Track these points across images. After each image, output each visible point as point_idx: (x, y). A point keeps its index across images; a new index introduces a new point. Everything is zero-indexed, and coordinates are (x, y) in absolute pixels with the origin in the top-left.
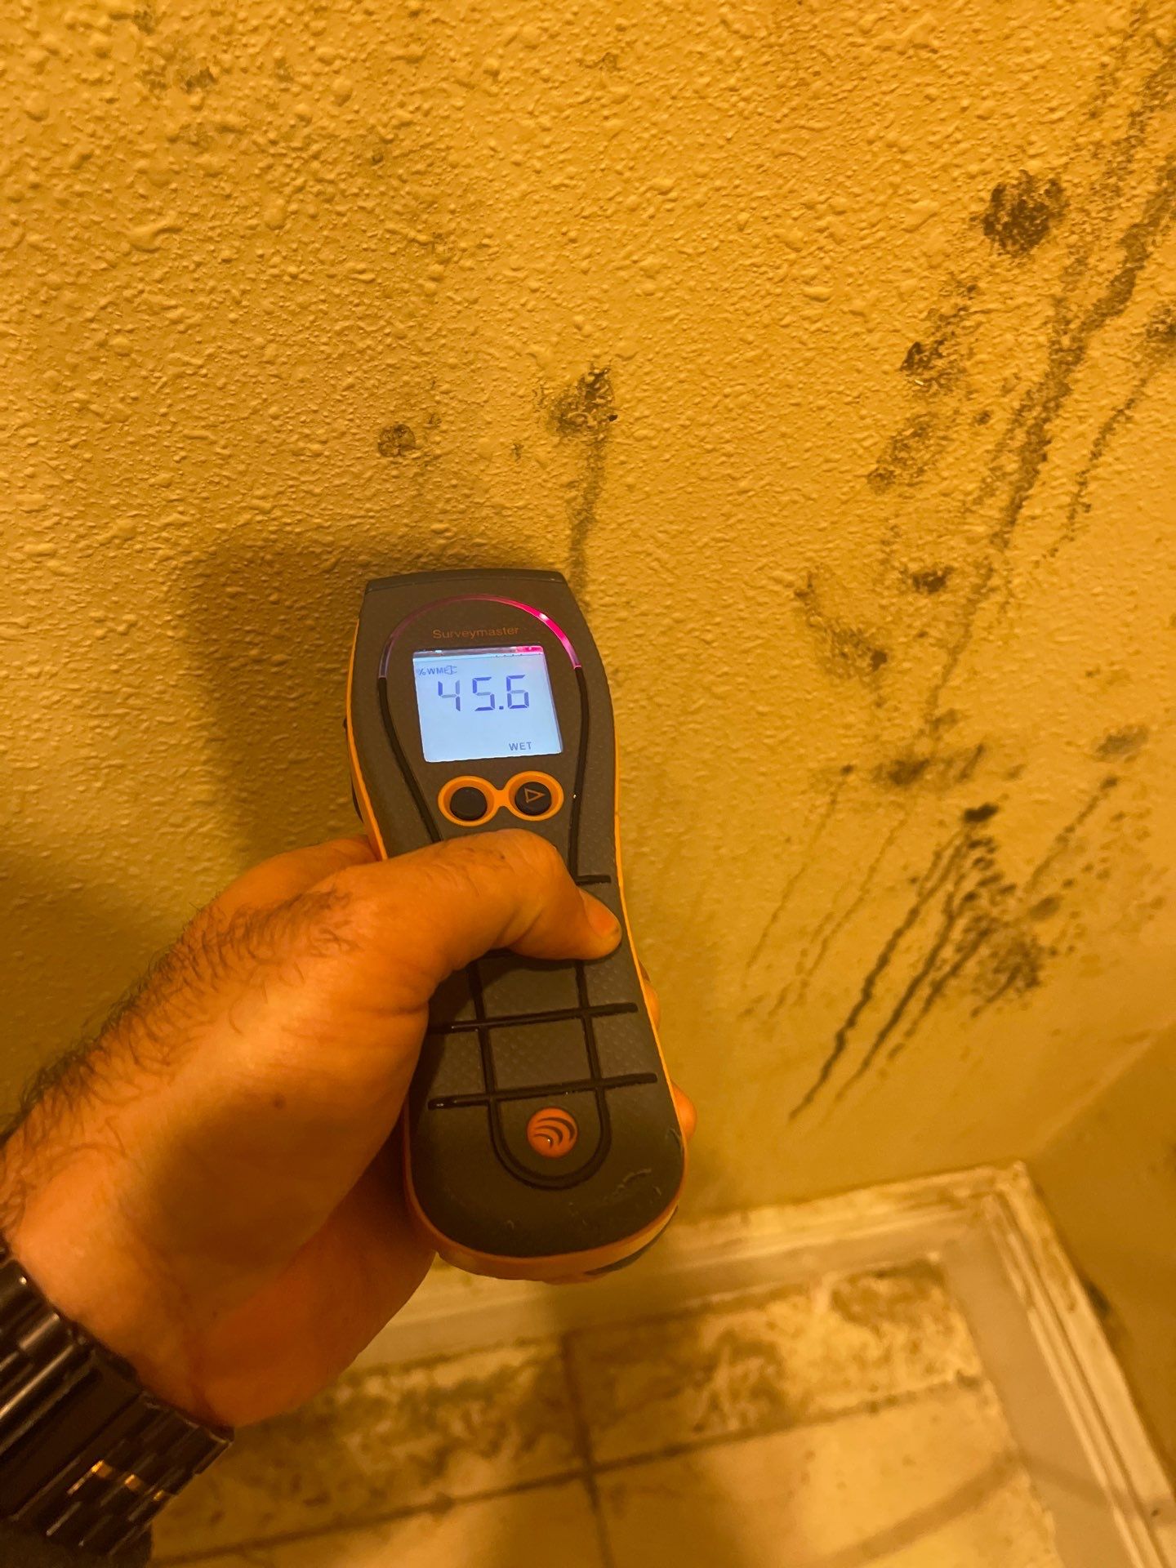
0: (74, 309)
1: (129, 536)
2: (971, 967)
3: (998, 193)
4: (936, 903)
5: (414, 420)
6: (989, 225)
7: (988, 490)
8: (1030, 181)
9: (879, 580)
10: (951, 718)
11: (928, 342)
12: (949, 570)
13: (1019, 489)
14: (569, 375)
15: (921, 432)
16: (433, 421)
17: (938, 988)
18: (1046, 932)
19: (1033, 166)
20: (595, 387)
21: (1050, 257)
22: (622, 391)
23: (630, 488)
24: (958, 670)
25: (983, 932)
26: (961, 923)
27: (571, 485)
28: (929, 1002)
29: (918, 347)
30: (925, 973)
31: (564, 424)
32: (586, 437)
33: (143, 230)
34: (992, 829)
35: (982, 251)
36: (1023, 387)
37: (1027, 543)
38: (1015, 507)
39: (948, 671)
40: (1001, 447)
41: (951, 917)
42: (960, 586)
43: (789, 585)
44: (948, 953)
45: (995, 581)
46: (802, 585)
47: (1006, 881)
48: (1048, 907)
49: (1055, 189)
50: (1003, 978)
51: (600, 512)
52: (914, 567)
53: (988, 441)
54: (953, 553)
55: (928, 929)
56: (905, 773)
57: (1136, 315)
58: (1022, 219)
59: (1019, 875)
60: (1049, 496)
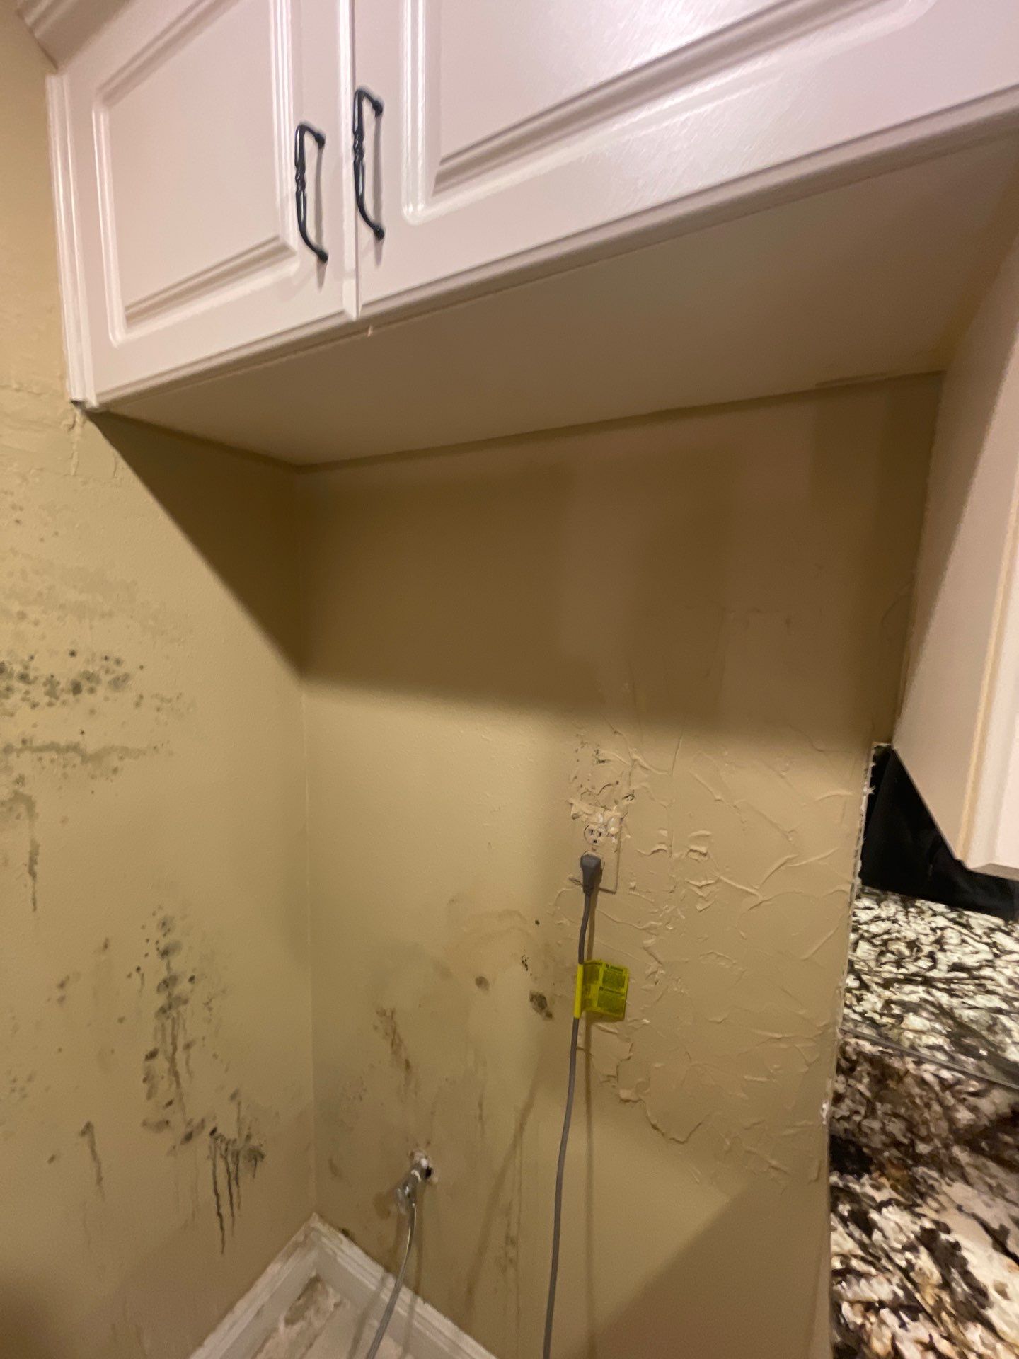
2: (241, 1165)
3: (146, 1056)
4: (218, 1158)
6: (147, 1059)
7: (171, 1084)
9: (158, 1112)
10: (191, 1120)
11: (146, 1077)
12: (172, 1099)
13: (177, 1080)
14: (82, 1127)
15: (152, 1087)
16: (59, 1151)
17: (237, 1178)
18: (254, 1142)
19: (150, 1050)
20: (88, 1125)
21: (160, 1055)
22: (93, 1121)
23: (100, 1134)
24: (186, 1112)
25: (236, 1155)
26: (229, 1159)
27: (88, 1142)
28: (237, 1184)
30: (229, 1176)
31: (84, 1134)
32: (88, 1133)
34: (219, 1131)
35: (148, 1063)
36: (167, 1069)
37: (185, 1084)
38: (178, 1082)
39: (184, 1113)
40: (169, 1078)
41: (225, 1159)
42: (176, 1100)
43: (140, 1126)
44: (231, 1168)
45: (183, 1094)
46: (143, 1124)
47: (232, 1139)
48: (249, 1137)
49: (155, 1049)
50: (253, 1161)
51: (95, 1142)
52: (165, 1104)
53: (166, 1079)
54: (171, 1097)
55: (221, 1166)
56: (188, 1137)
57: (180, 1048)
58: (152, 1055)
59: (234, 1136)
60: (183, 1076)
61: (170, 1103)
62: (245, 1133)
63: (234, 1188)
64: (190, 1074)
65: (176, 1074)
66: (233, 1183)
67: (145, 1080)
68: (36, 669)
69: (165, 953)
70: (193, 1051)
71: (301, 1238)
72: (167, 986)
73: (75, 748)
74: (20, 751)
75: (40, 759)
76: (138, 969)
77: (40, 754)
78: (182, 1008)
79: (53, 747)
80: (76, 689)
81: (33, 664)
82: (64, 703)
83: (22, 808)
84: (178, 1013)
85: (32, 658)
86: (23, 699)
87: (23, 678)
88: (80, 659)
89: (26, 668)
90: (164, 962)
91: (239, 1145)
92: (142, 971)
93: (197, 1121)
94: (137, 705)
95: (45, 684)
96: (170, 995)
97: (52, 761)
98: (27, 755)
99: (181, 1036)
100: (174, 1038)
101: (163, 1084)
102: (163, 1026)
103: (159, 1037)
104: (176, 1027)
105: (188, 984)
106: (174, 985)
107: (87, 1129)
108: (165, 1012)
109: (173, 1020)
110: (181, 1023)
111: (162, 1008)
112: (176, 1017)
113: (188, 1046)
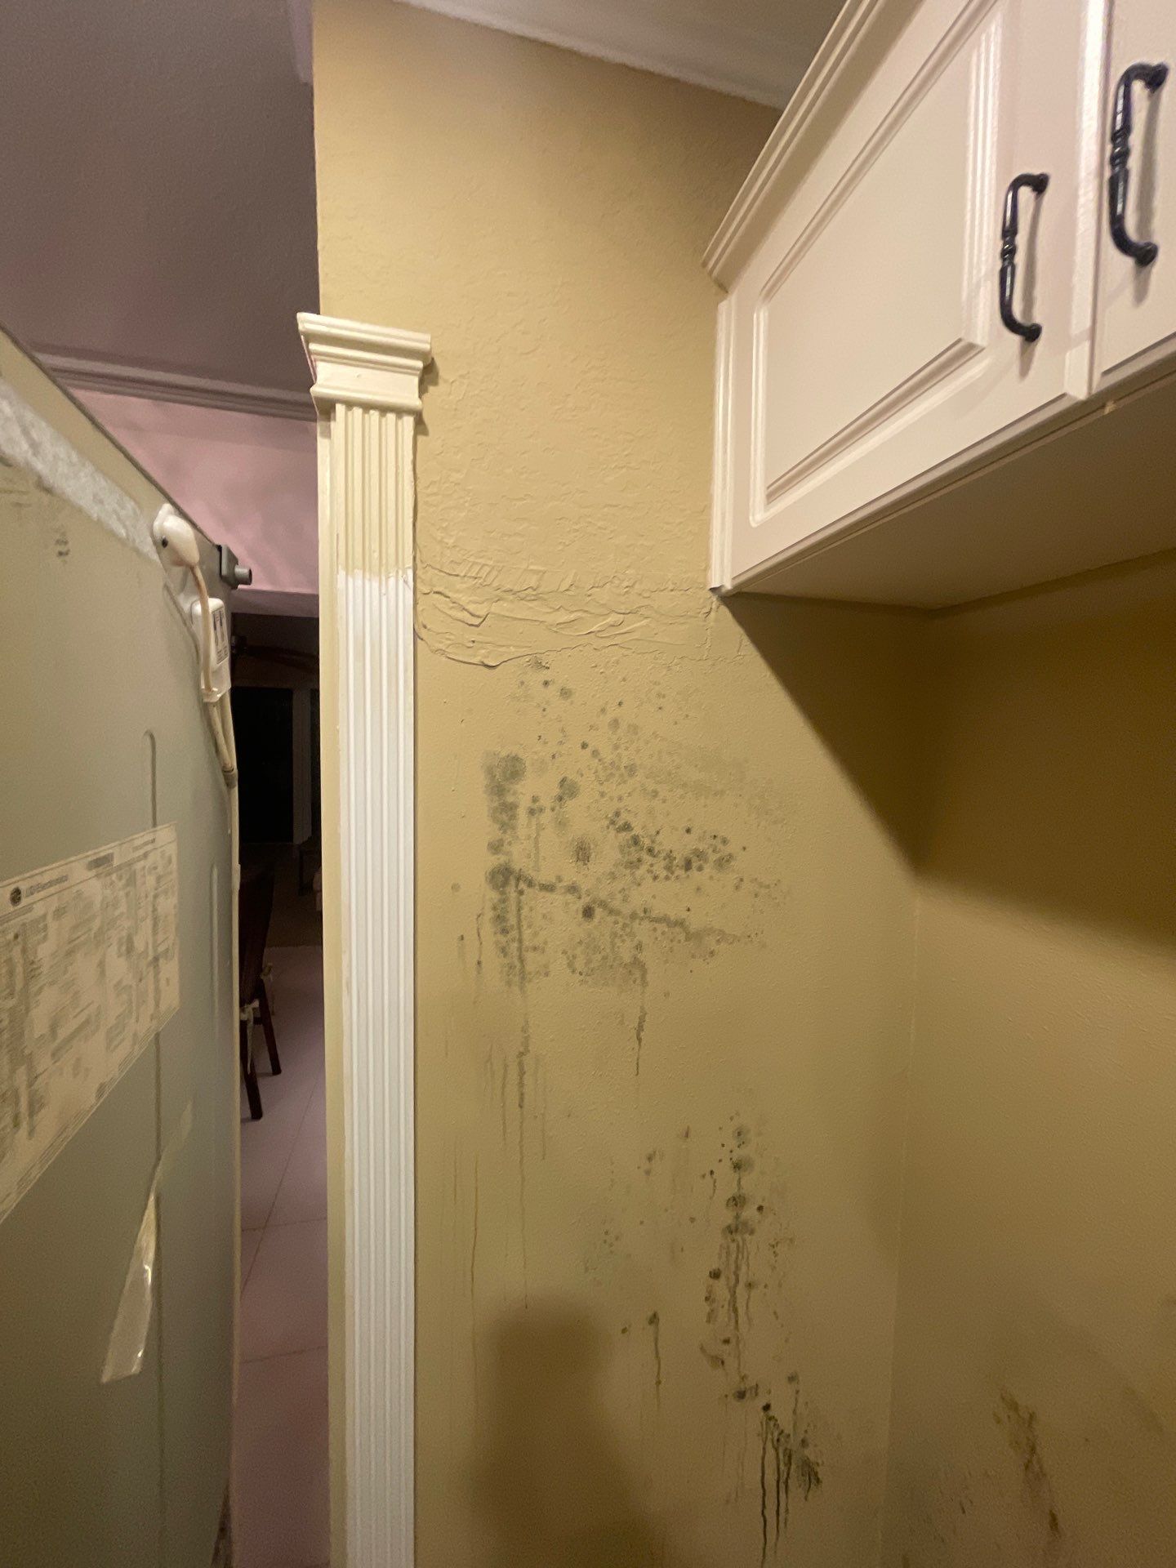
2: (793, 1473)
3: (710, 1272)
4: (769, 1445)
5: (627, 1326)
6: (711, 1277)
7: (730, 1320)
8: (714, 1270)
9: (716, 1343)
10: (745, 1377)
11: (708, 1296)
12: (729, 1338)
13: (736, 1318)
14: (650, 1314)
15: (712, 1311)
16: (630, 1326)
17: (786, 1483)
18: (809, 1452)
19: (714, 1267)
20: (655, 1315)
21: (723, 1279)
22: (660, 1314)
23: (664, 1332)
24: (741, 1363)
25: (789, 1457)
26: (781, 1453)
27: (653, 1333)
28: (787, 1494)
29: (706, 1297)
30: (779, 1476)
31: (651, 1322)
32: (654, 1324)
34: (771, 1413)
35: (711, 1281)
36: (727, 1300)
37: (743, 1328)
38: (737, 1322)
39: (739, 1362)
40: (729, 1310)
41: (776, 1450)
42: (733, 1341)
43: (698, 1348)
44: (782, 1467)
45: (740, 1339)
46: (701, 1348)
47: (786, 1432)
49: (719, 1270)
50: (807, 1478)
51: (659, 1338)
52: (722, 1339)
53: (725, 1311)
54: (728, 1335)
55: (770, 1456)
56: (741, 1395)
57: (742, 1284)
58: (715, 1275)
59: (788, 1429)
60: (742, 1318)
61: (727, 1341)
62: (801, 1434)
63: (783, 1495)
64: (750, 1320)
65: (735, 1310)
66: (782, 1486)
67: (707, 1299)
68: (661, 844)
69: (737, 1166)
70: (754, 1294)
73: (680, 923)
74: (642, 919)
75: (655, 930)
76: (712, 1172)
77: (656, 925)
78: (747, 1236)
79: (664, 919)
80: (688, 865)
81: (659, 838)
82: (677, 878)
83: (637, 974)
84: (744, 1241)
85: (658, 833)
86: (649, 871)
87: (650, 851)
88: (694, 835)
89: (653, 842)
90: (737, 1176)
91: (794, 1444)
92: (714, 1176)
93: (751, 1382)
94: (737, 888)
95: (665, 859)
96: (737, 1217)
97: (663, 933)
98: (646, 925)
99: (744, 1268)
100: (737, 1268)
101: (723, 1314)
102: (728, 1247)
103: (724, 1258)
104: (740, 1257)
105: (756, 1213)
106: (742, 1206)
107: (654, 1319)
108: (731, 1232)
109: (738, 1246)
110: (745, 1254)
111: (729, 1227)
112: (741, 1244)
113: (750, 1285)
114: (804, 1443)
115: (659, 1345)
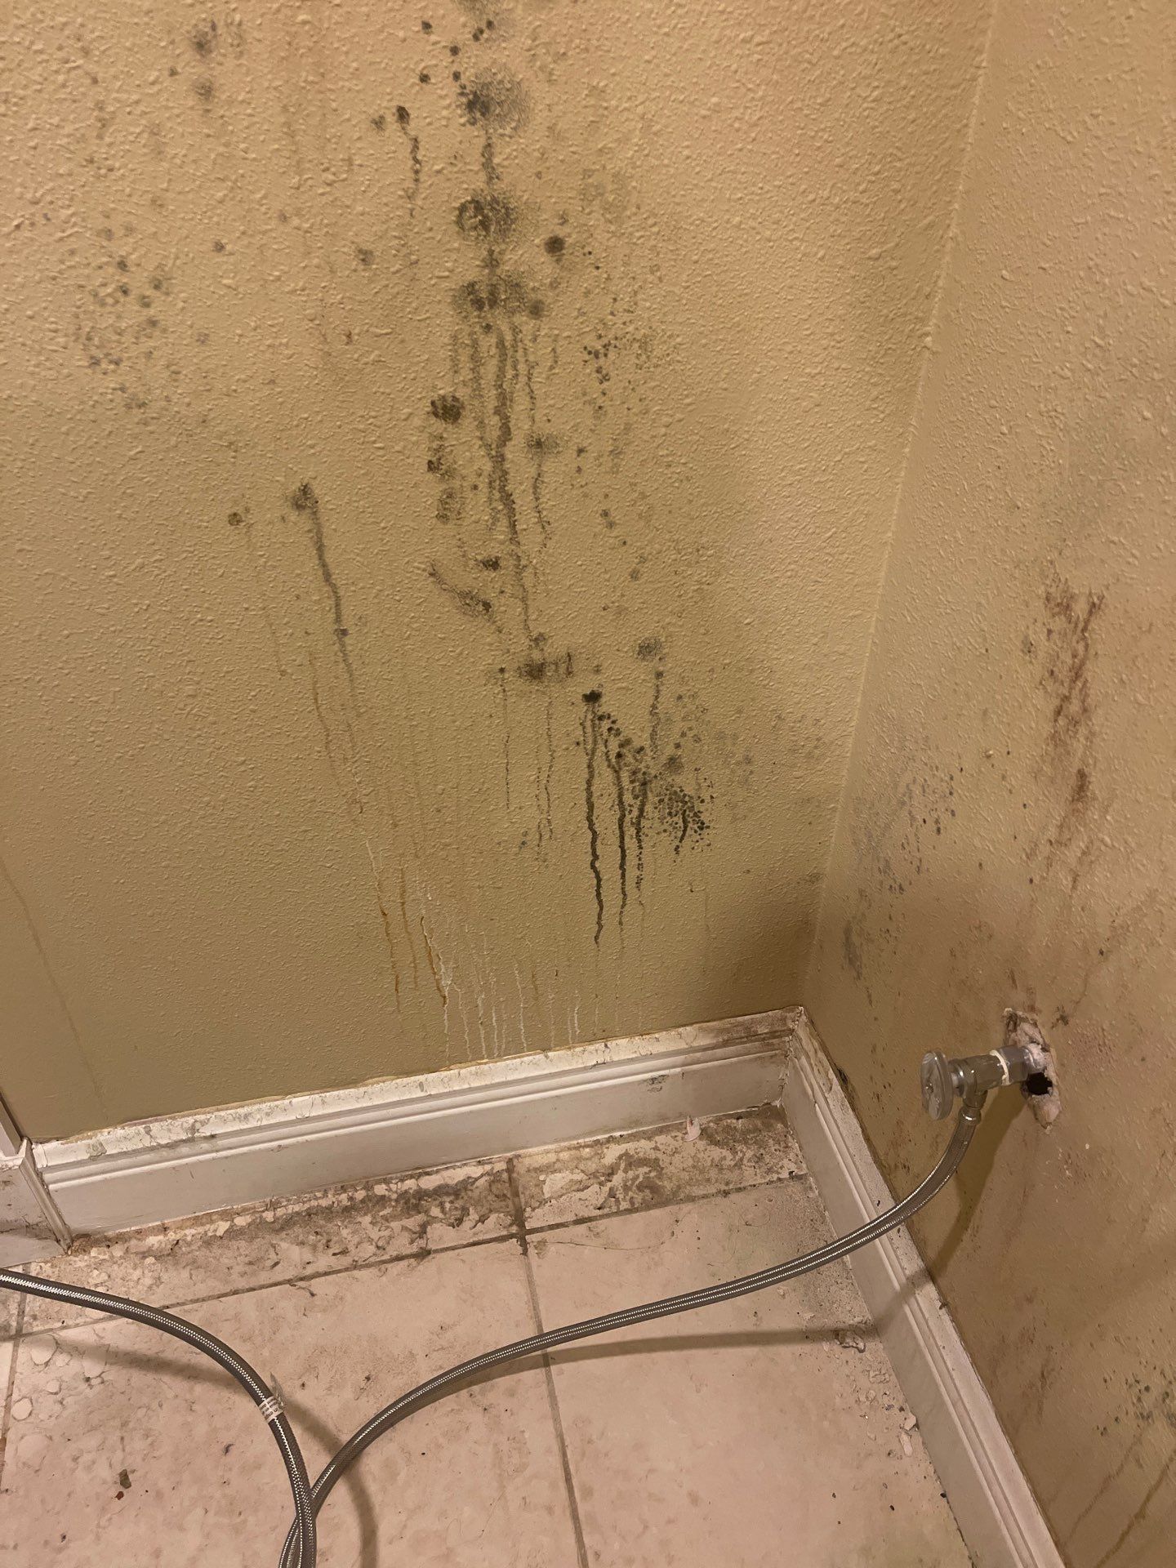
0: (113, 482)
1: (142, 566)
2: (648, 808)
3: (433, 403)
4: (601, 761)
5: (239, 510)
6: (436, 414)
7: (495, 520)
8: (443, 398)
9: (466, 565)
10: (543, 638)
11: (434, 459)
12: (497, 558)
13: (510, 517)
14: (295, 487)
15: (450, 496)
16: (247, 510)
17: (637, 827)
18: (685, 782)
19: (442, 392)
20: (305, 490)
21: (468, 422)
22: (317, 490)
23: (335, 530)
24: (530, 611)
25: (643, 783)
26: (625, 776)
27: (309, 531)
28: (639, 840)
29: (430, 462)
30: (623, 813)
31: (299, 507)
32: (308, 511)
33: (132, 453)
34: (606, 706)
35: (438, 426)
36: (485, 473)
37: (531, 541)
38: (513, 525)
39: (526, 609)
40: (490, 500)
41: (616, 772)
42: (508, 564)
43: (424, 570)
44: (628, 798)
45: (523, 562)
46: (430, 569)
47: (637, 744)
48: (675, 763)
49: (455, 399)
50: (679, 820)
51: (325, 542)
52: (479, 558)
53: (482, 497)
54: (493, 550)
55: (604, 780)
56: (535, 672)
57: (518, 440)
58: (448, 411)
59: (641, 739)
60: (526, 519)
61: (493, 564)
62: (670, 750)
63: (631, 844)
64: (543, 524)
65: (507, 499)
66: (630, 831)
67: (432, 466)
69: (478, 104)
70: (556, 468)
71: (763, 1030)
72: (485, 224)
76: (402, 114)
78: (521, 319)
84: (515, 330)
90: (477, 137)
91: (651, 764)
92: (413, 127)
93: (555, 648)
96: (492, 262)
99: (521, 404)
100: (504, 400)
101: (478, 507)
102: (475, 344)
103: (466, 374)
104: (510, 373)
105: (545, 258)
106: (503, 232)
107: (304, 499)
108: (479, 304)
109: (501, 344)
110: (522, 367)
111: (471, 287)
112: (508, 337)
113: (538, 445)
114: (673, 764)
115: (329, 557)
